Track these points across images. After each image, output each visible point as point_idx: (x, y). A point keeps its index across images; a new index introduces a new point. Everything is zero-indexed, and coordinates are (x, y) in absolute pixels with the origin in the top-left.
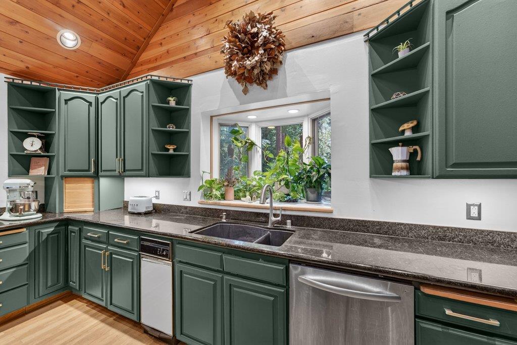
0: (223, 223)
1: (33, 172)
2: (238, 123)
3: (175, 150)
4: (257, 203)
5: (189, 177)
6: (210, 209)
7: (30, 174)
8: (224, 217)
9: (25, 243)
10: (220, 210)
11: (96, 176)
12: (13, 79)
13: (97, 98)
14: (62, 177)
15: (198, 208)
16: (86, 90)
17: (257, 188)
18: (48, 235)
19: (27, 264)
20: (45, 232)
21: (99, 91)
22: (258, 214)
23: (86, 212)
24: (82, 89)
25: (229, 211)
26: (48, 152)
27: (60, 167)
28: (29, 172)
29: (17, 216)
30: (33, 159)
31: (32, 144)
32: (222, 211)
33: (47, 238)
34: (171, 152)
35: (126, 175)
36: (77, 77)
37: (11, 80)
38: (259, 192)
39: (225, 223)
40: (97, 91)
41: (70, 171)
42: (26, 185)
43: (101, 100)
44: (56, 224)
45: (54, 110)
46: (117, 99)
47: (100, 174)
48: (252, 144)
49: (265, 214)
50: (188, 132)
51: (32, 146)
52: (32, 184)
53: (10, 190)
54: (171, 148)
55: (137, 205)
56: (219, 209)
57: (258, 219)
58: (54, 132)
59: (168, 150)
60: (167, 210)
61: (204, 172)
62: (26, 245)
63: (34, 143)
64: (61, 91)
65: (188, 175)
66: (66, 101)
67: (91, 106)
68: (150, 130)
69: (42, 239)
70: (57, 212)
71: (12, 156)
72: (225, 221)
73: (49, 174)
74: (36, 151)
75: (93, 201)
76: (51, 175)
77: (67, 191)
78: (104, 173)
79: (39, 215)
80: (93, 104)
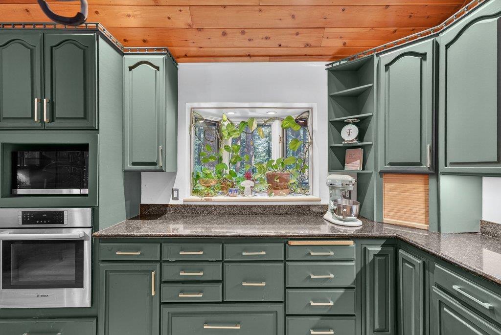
1: (348, 167)
7: (345, 169)
9: (352, 261)
11: (434, 172)
12: (332, 64)
13: (436, 41)
14: (383, 173)
16: (417, 37)
18: (375, 255)
19: (353, 288)
20: (372, 251)
21: (438, 29)
23: (414, 228)
24: (409, 39)
26: (362, 142)
27: (378, 160)
28: (344, 167)
29: (341, 220)
30: (348, 152)
31: (349, 133)
33: (374, 260)
36: (395, 31)
37: (330, 66)
40: (435, 31)
41: (391, 164)
42: (348, 183)
43: (443, 43)
44: (383, 242)
45: (372, 85)
51: (349, 135)
52: (354, 180)
53: (332, 186)
58: (371, 114)
62: (353, 263)
63: (351, 131)
64: (380, 56)
66: (387, 66)
67: (425, 59)
69: (369, 259)
70: (375, 220)
73: (363, 169)
74: (352, 140)
75: (427, 214)
76: (367, 170)
77: (387, 193)
78: (449, 168)
79: (359, 223)
80: (429, 57)
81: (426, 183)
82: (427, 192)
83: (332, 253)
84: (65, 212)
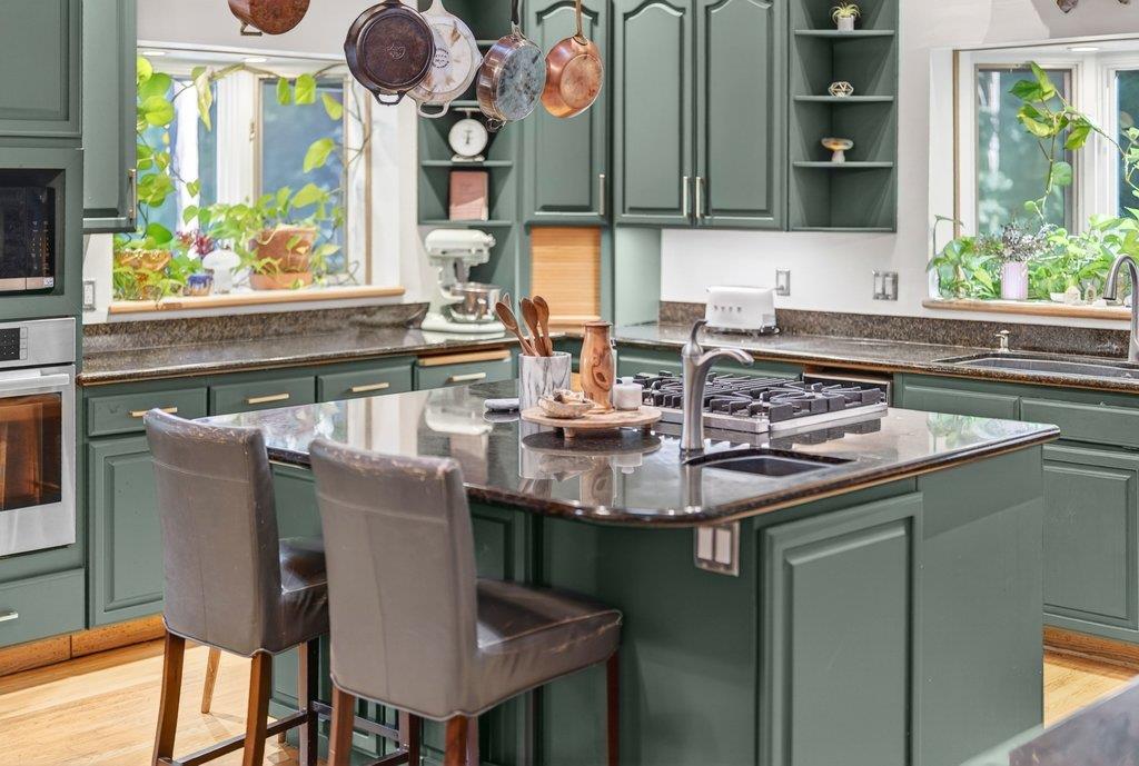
0: (1003, 355)
1: (459, 212)
2: (1036, 60)
3: (848, 155)
4: (1099, 305)
5: (894, 231)
6: (961, 321)
7: (452, 216)
8: (1004, 341)
10: (991, 324)
11: (607, 225)
14: (531, 227)
15: (922, 320)
17: (1099, 265)
22: (1100, 335)
25: (1018, 325)
26: (493, 159)
27: (524, 200)
28: (448, 213)
30: (456, 177)
31: (468, 139)
32: (999, 326)
34: (839, 160)
35: (715, 223)
38: (1105, 275)
39: (1008, 356)
41: (546, 208)
46: (682, 10)
47: (620, 216)
48: (1084, 127)
49: (1119, 332)
50: (890, 103)
51: (468, 143)
54: (840, 147)
55: (739, 309)
56: (986, 323)
57: (1099, 347)
59: (829, 154)
60: (818, 328)
61: (939, 218)
63: (471, 135)
65: (890, 225)
66: (540, 15)
67: (597, 24)
68: (792, 102)
71: (426, 170)
72: (1006, 351)
73: (490, 218)
74: (474, 157)
75: (598, 298)
76: (497, 219)
77: (537, 265)
78: (628, 217)
79: (500, 326)
80: (602, 18)
81: (597, 243)
82: (598, 260)
83: (483, 375)
84: (22, 330)
